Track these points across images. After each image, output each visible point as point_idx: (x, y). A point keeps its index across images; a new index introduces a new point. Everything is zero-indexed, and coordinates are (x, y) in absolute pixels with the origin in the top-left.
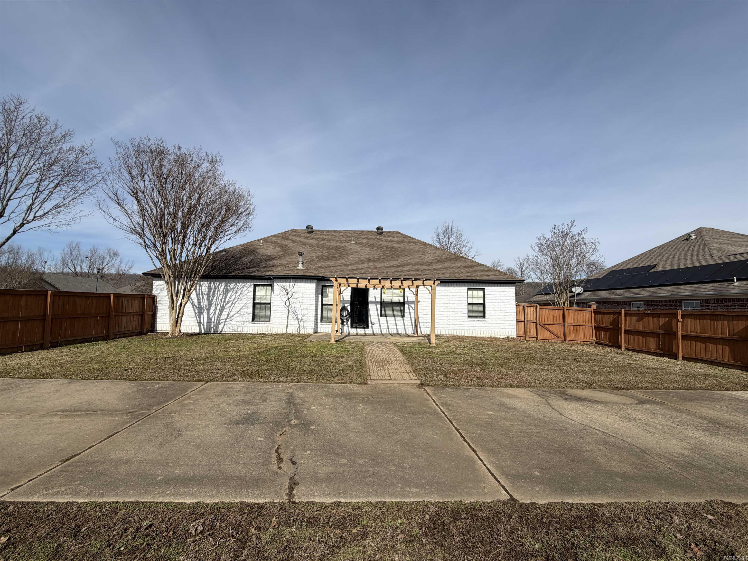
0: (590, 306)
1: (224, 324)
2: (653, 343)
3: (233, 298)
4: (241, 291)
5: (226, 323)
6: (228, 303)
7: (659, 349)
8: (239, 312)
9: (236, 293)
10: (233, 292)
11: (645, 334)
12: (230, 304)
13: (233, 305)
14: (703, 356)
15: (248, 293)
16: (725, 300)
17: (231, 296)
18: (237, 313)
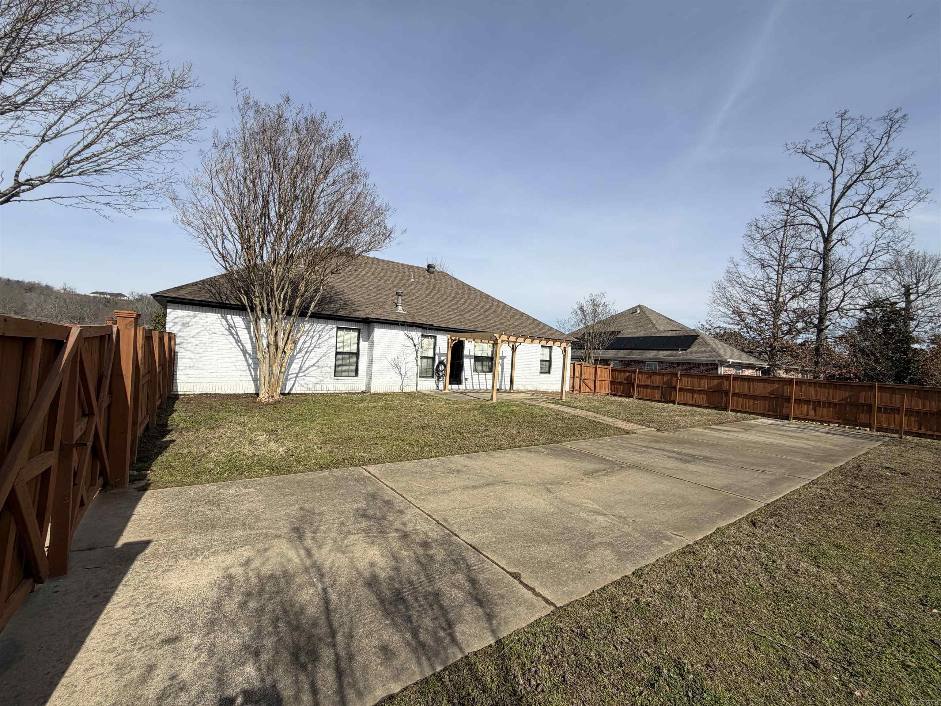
0: (609, 365)
1: (295, 381)
2: (657, 394)
3: (307, 344)
4: (320, 336)
5: (298, 379)
6: (300, 351)
7: (661, 398)
8: (317, 365)
9: (312, 337)
10: (307, 336)
11: (652, 387)
12: (304, 352)
13: (308, 354)
14: (690, 402)
15: (329, 338)
16: (673, 363)
17: (305, 342)
18: (314, 365)
